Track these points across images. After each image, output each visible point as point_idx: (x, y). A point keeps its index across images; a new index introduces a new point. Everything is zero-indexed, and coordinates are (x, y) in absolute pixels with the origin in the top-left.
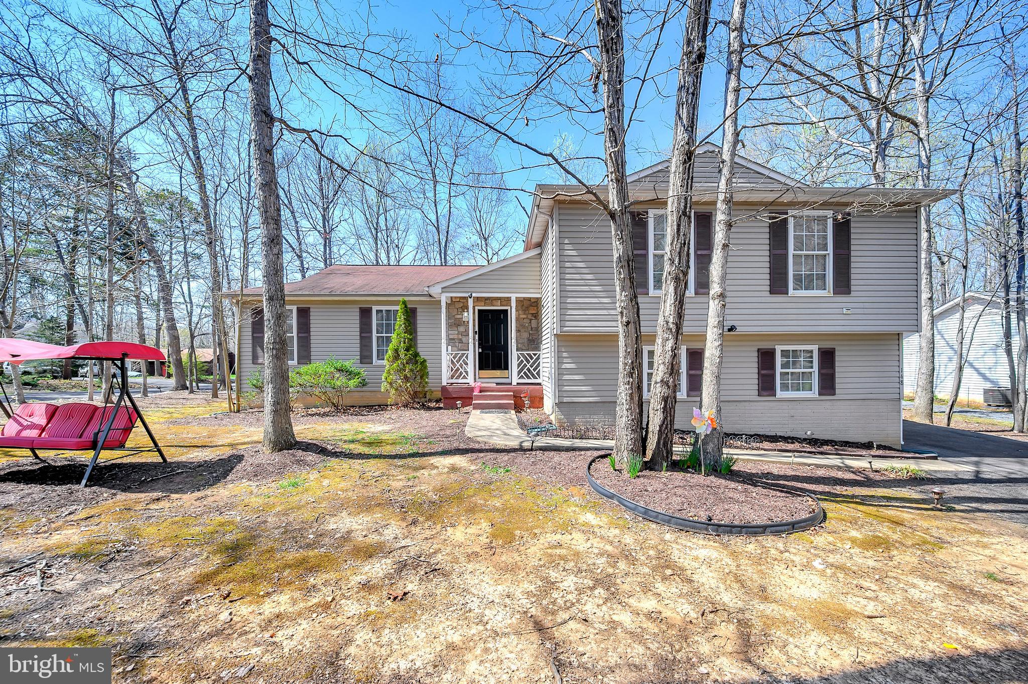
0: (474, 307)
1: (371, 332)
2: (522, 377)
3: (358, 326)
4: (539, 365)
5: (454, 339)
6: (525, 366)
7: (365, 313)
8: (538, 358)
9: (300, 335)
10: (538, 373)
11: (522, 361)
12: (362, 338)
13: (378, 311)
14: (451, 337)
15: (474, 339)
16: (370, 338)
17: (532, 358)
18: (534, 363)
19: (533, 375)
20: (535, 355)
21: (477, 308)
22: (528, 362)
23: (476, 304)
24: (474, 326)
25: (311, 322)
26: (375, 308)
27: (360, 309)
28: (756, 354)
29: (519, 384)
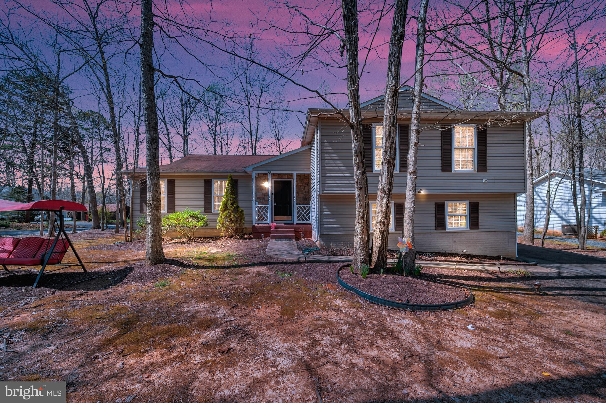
1: (211, 194)
2: (299, 220)
3: (203, 190)
4: (309, 213)
5: (260, 198)
6: (301, 213)
7: (208, 183)
8: (309, 209)
9: (169, 196)
10: (309, 218)
11: (299, 211)
12: (205, 197)
13: (215, 182)
15: (272, 198)
16: (211, 197)
17: (305, 209)
18: (306, 212)
19: (306, 219)
20: (307, 207)
21: (273, 180)
22: (303, 211)
23: (272, 178)
25: (176, 188)
26: (213, 180)
27: (205, 180)
28: (434, 206)
29: (297, 224)
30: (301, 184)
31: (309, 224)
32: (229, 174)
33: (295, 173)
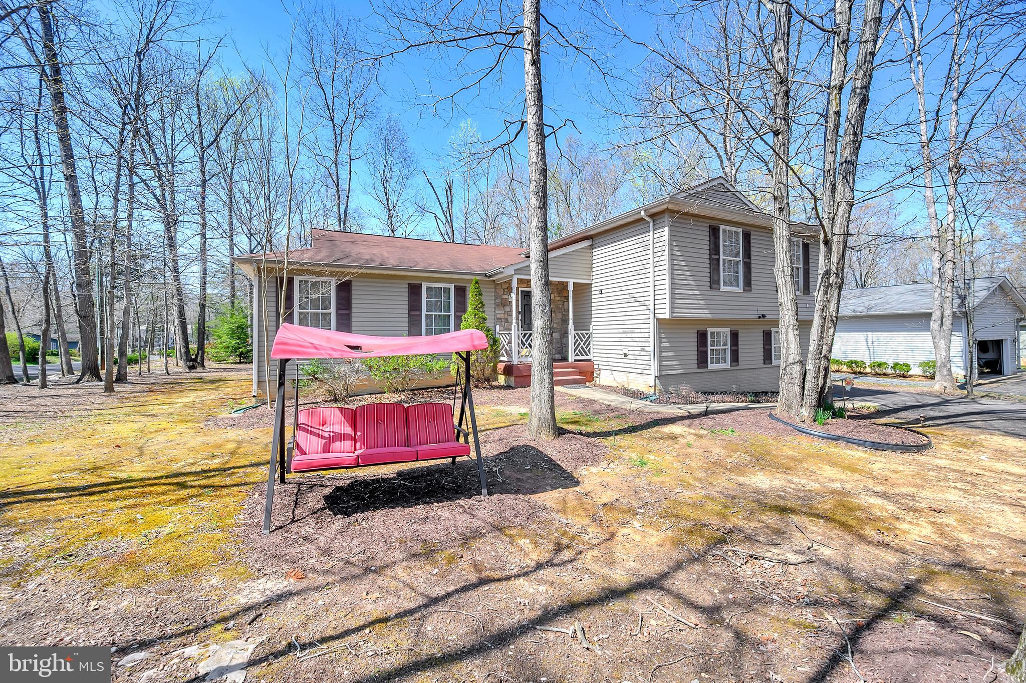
0: (517, 288)
1: (420, 310)
2: (577, 355)
3: (407, 303)
4: (589, 344)
5: (500, 319)
6: (579, 344)
7: (414, 290)
8: (589, 337)
9: (340, 312)
10: (589, 351)
11: (577, 340)
12: (410, 316)
13: (428, 288)
14: (498, 316)
15: (517, 319)
16: (420, 316)
17: (584, 337)
18: (586, 341)
19: (585, 352)
20: (587, 334)
21: (520, 289)
22: (582, 341)
23: (520, 285)
24: (517, 306)
25: (353, 297)
26: (424, 286)
27: (409, 284)
28: (762, 334)
29: (576, 360)
30: (559, 299)
31: (590, 360)
32: (473, 277)
33: (571, 282)
